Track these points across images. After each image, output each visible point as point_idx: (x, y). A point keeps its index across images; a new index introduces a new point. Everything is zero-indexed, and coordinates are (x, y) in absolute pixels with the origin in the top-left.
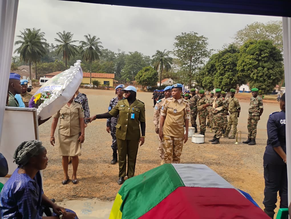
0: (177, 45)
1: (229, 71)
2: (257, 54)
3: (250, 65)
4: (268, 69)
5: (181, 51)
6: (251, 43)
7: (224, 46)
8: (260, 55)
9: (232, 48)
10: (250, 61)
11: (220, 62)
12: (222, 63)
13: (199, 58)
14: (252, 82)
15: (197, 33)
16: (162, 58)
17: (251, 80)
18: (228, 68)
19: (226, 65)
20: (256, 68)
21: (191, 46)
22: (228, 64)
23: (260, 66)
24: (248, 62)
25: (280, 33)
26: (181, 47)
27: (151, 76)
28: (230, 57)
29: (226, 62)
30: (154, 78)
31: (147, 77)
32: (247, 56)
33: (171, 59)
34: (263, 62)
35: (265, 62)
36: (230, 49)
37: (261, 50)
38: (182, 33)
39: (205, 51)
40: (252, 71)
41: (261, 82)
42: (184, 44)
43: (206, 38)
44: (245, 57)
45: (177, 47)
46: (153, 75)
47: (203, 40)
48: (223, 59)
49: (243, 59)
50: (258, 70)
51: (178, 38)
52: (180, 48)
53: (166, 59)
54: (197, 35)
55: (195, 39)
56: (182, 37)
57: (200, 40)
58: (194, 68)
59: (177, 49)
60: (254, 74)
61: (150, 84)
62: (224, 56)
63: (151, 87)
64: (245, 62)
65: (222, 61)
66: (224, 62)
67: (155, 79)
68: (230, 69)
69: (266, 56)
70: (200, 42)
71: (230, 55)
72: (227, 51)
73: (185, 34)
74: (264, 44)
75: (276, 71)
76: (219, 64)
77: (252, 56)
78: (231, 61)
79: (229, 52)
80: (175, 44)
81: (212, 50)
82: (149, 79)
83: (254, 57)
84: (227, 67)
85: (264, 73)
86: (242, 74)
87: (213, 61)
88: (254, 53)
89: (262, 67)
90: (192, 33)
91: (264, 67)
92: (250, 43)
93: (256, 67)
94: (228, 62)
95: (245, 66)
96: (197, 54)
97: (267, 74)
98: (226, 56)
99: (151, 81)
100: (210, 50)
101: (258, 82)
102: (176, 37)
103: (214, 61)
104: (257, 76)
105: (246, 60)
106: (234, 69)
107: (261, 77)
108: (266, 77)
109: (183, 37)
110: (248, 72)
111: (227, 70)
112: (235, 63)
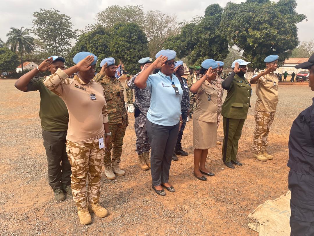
0: (37, 22)
1: (101, 53)
2: (128, 37)
3: (123, 46)
4: (139, 51)
5: (43, 30)
6: (121, 25)
7: (87, 27)
8: (131, 37)
9: (100, 29)
10: (123, 43)
11: (91, 44)
12: (93, 44)
13: (64, 39)
14: (127, 63)
15: (58, 11)
16: (20, 37)
17: (125, 61)
18: (100, 50)
19: (97, 46)
20: (129, 50)
21: (54, 25)
22: (99, 46)
23: (131, 48)
24: (121, 44)
25: (135, 18)
26: (41, 24)
27: (9, 60)
28: (100, 39)
29: (97, 44)
30: (13, 61)
31: (4, 60)
32: (118, 38)
33: (31, 40)
34: (134, 44)
35: (136, 44)
36: (99, 30)
37: (131, 33)
38: (41, 9)
39: (69, 31)
40: (126, 53)
41: (134, 63)
42: (45, 22)
43: (69, 16)
44: (117, 39)
45: (37, 25)
46: (12, 58)
47: (66, 19)
48: (94, 40)
49: (116, 41)
50: (130, 52)
51: (36, 14)
52: (41, 26)
53: (25, 39)
54: (58, 13)
55: (57, 17)
56: (41, 13)
57: (63, 19)
58: (60, 49)
59: (38, 28)
60: (128, 55)
61: (9, 69)
62: (95, 37)
63: (10, 73)
64: (119, 44)
65: (93, 42)
66: (95, 43)
67: (15, 62)
68: (102, 50)
69: (136, 39)
70: (63, 21)
71: (100, 36)
72: (97, 32)
73: (44, 11)
74: (133, 27)
75: (145, 52)
76: (91, 45)
77: (123, 39)
78: (102, 43)
79: (98, 33)
80: (34, 22)
81: (77, 30)
82: (8, 63)
83: (126, 39)
84: (99, 48)
85: (135, 54)
86: (116, 55)
87: (82, 42)
88: (125, 35)
89: (133, 49)
90: (52, 10)
91: (135, 49)
92: (119, 25)
93: (128, 48)
94: (99, 44)
95: (119, 48)
96: (61, 34)
97: (138, 55)
98: (96, 37)
99: (10, 65)
100: (75, 30)
101: (132, 63)
102: (34, 13)
103: (84, 43)
104: (130, 57)
105: (119, 42)
106: (106, 51)
107: (134, 58)
108: (138, 58)
109: (43, 14)
110: (122, 53)
111: (99, 52)
112: (106, 45)
